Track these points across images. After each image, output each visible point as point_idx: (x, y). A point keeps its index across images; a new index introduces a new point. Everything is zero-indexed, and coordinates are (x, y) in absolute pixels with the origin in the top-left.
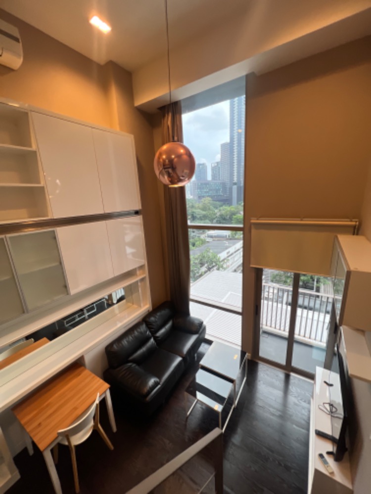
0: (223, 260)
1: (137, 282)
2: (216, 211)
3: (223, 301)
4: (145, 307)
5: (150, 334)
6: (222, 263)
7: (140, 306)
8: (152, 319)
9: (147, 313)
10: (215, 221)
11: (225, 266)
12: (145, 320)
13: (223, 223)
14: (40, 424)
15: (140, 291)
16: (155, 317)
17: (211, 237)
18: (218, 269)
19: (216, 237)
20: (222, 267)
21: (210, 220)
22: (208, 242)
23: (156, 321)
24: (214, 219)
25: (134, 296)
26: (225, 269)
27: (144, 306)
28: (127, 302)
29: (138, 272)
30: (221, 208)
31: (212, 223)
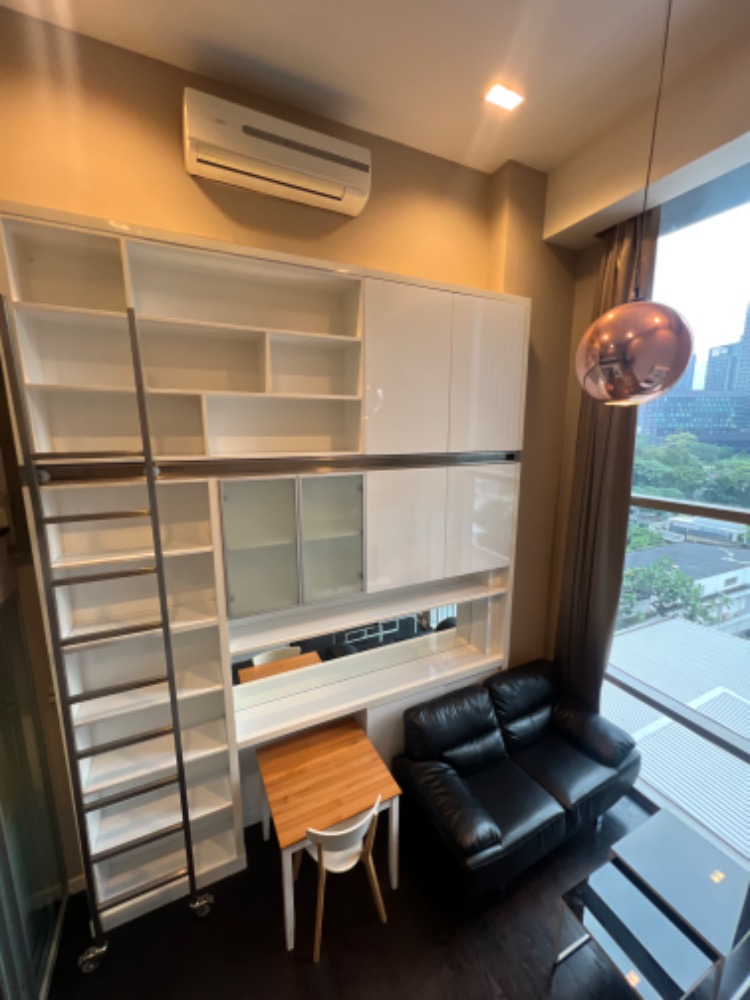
0: (712, 597)
1: (486, 600)
2: (707, 468)
3: (694, 704)
4: (493, 657)
5: (495, 719)
6: (706, 604)
7: (483, 651)
8: (505, 688)
9: (496, 671)
10: (698, 492)
11: (713, 614)
12: (490, 684)
13: (726, 503)
14: (286, 799)
15: (489, 621)
16: (512, 687)
17: (682, 531)
18: (691, 617)
19: (694, 533)
20: (704, 614)
21: (683, 490)
22: (669, 542)
23: (513, 697)
24: (699, 487)
25: (476, 625)
26: (712, 622)
27: (492, 654)
28: (459, 634)
29: (491, 581)
30: (725, 462)
31: (690, 497)
